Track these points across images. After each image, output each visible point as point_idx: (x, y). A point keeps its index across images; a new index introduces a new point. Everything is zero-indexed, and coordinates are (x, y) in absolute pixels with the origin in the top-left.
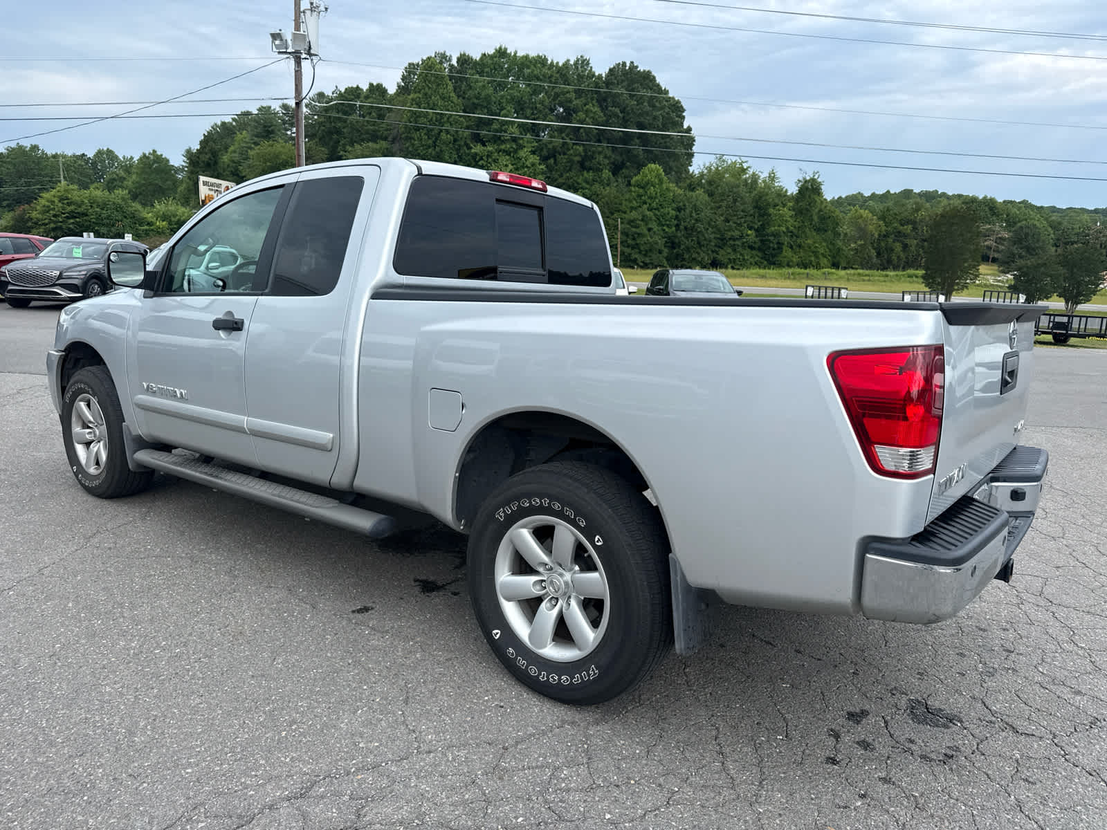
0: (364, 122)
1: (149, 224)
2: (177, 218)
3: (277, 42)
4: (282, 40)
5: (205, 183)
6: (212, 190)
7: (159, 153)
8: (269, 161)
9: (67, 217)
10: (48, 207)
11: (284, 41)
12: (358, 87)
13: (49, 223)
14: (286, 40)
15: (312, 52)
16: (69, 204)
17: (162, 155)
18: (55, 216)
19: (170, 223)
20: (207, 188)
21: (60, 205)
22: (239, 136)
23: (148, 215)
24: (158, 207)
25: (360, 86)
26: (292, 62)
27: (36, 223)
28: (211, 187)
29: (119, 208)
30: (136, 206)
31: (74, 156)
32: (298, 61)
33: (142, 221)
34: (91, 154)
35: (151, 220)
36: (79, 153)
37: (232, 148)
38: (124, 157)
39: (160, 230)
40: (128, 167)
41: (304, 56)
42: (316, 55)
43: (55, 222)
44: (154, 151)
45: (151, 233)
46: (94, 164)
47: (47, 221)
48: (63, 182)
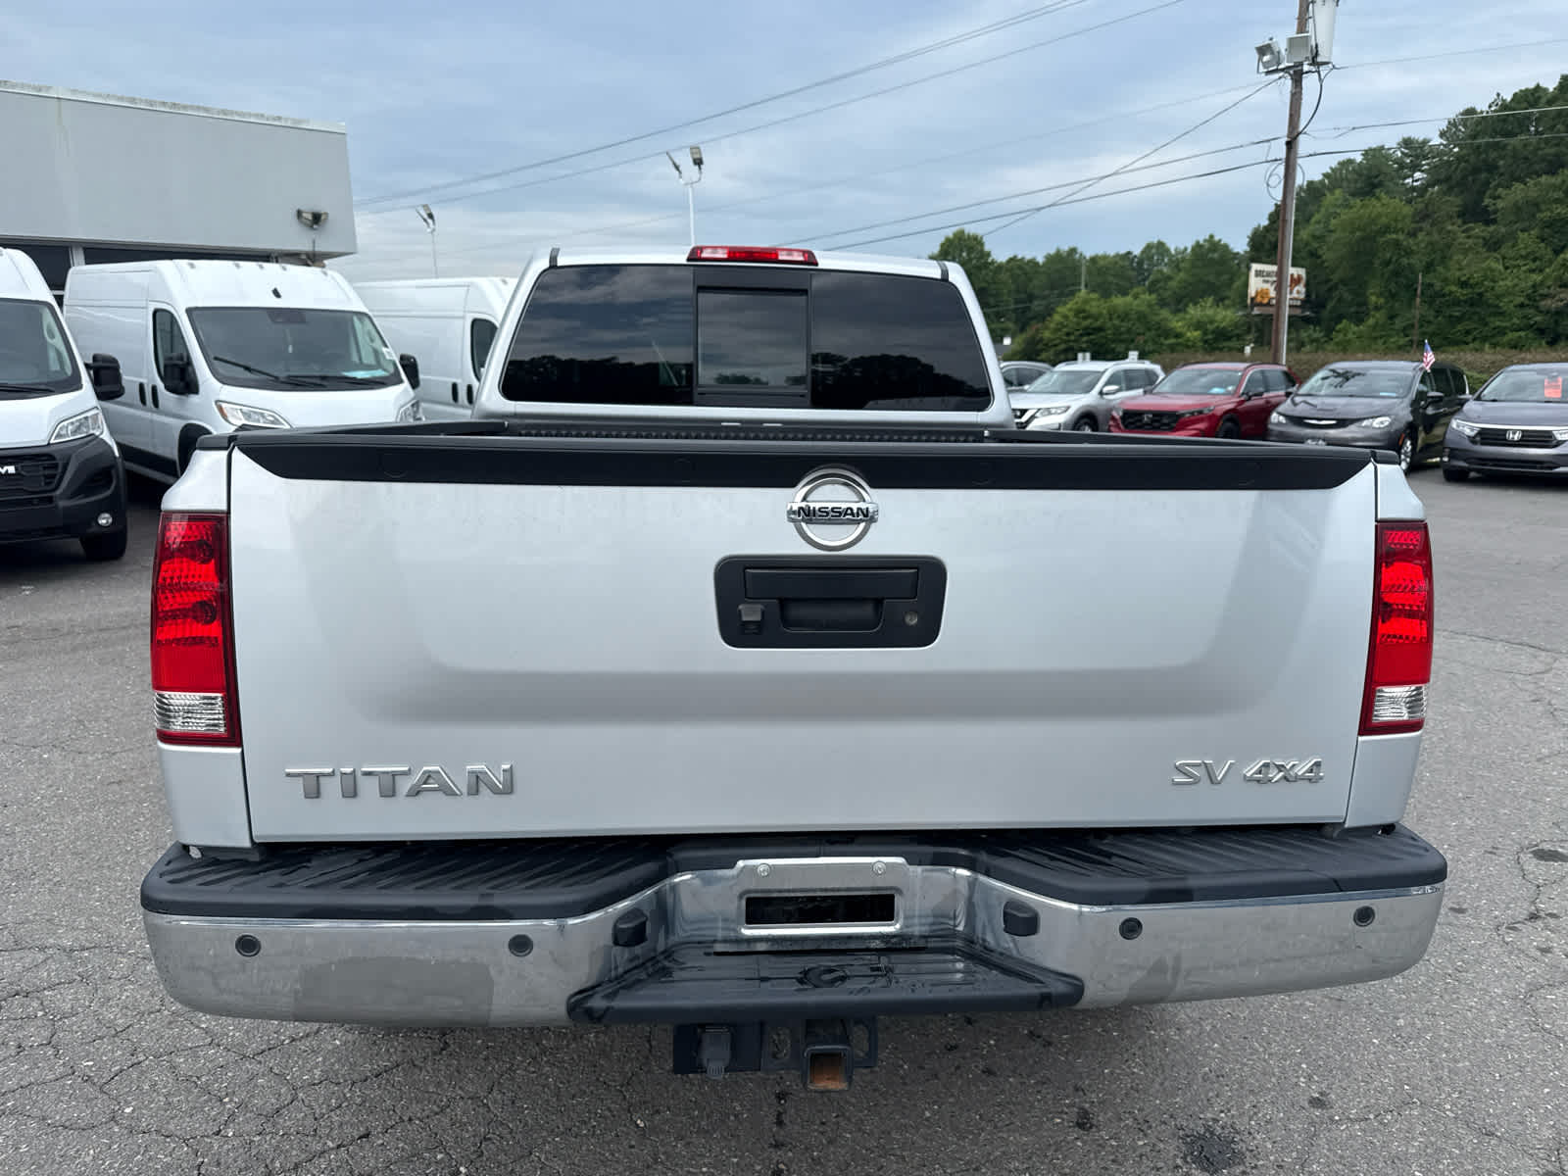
0: (1538, 143)
1: (1178, 336)
2: (1216, 324)
3: (1266, 58)
4: (1272, 53)
5: (1259, 274)
6: (1267, 282)
7: (1216, 238)
8: (1359, 229)
9: (1081, 335)
10: (1061, 323)
11: (1276, 54)
12: (1538, 87)
13: (1060, 344)
14: (1279, 52)
15: (1319, 59)
16: (1085, 318)
17: (1220, 241)
18: (1068, 334)
19: (1205, 333)
20: (1260, 279)
21: (1075, 320)
22: (1329, 198)
23: (1177, 324)
24: (1192, 312)
25: (1543, 85)
26: (1288, 83)
27: (1046, 345)
28: (1266, 279)
29: (1142, 317)
30: (1165, 313)
31: (1117, 255)
32: (1297, 77)
33: (1168, 333)
34: (1137, 251)
35: (1179, 330)
36: (1123, 251)
37: (1317, 217)
38: (1176, 250)
39: (1190, 344)
40: (1177, 263)
41: (1306, 68)
42: (1327, 63)
43: (1066, 342)
44: (1212, 237)
45: (1179, 348)
46: (1140, 263)
47: (1057, 342)
48: (1083, 291)
